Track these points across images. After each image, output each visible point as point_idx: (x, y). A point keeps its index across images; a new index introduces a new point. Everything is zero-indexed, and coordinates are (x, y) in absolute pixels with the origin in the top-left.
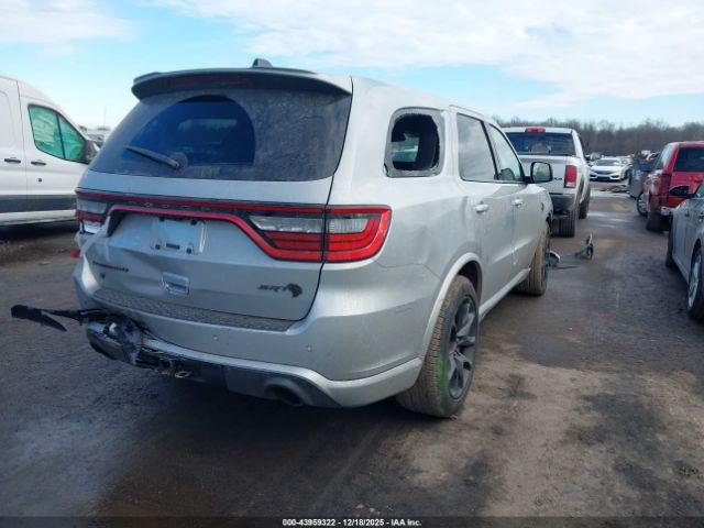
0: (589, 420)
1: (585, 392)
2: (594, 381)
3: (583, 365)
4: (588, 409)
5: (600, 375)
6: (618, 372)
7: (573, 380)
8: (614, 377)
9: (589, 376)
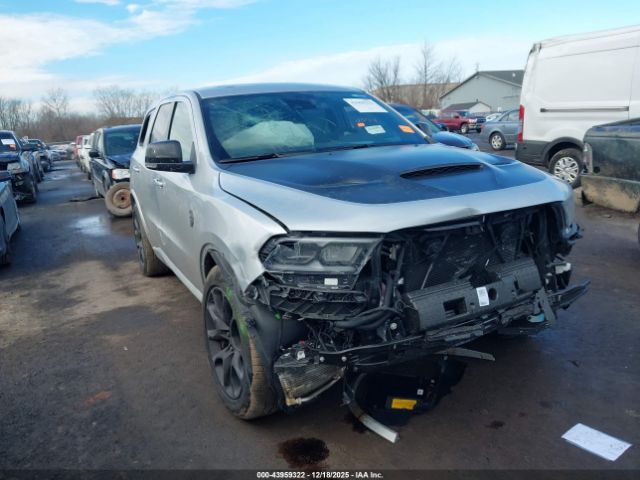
0: (76, 295)
1: (84, 303)
2: (81, 312)
3: (94, 319)
4: (70, 291)
5: (77, 317)
6: (63, 324)
7: (95, 306)
8: (65, 319)
9: (86, 313)
